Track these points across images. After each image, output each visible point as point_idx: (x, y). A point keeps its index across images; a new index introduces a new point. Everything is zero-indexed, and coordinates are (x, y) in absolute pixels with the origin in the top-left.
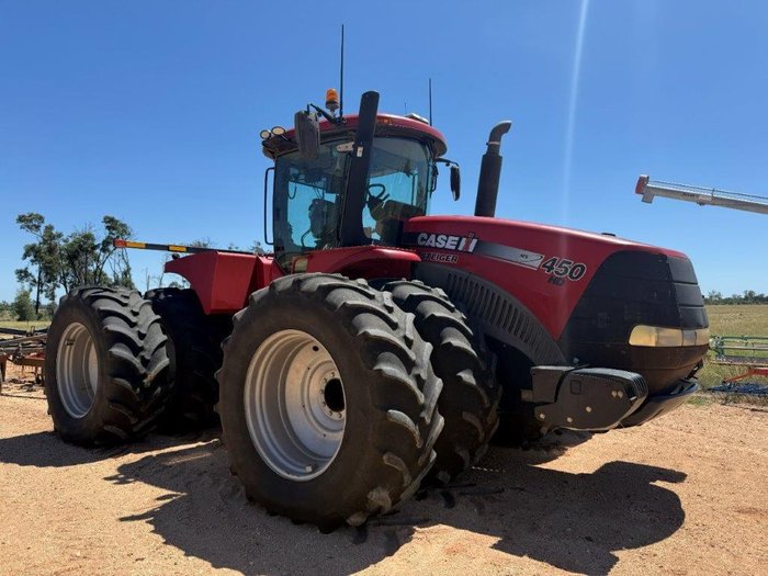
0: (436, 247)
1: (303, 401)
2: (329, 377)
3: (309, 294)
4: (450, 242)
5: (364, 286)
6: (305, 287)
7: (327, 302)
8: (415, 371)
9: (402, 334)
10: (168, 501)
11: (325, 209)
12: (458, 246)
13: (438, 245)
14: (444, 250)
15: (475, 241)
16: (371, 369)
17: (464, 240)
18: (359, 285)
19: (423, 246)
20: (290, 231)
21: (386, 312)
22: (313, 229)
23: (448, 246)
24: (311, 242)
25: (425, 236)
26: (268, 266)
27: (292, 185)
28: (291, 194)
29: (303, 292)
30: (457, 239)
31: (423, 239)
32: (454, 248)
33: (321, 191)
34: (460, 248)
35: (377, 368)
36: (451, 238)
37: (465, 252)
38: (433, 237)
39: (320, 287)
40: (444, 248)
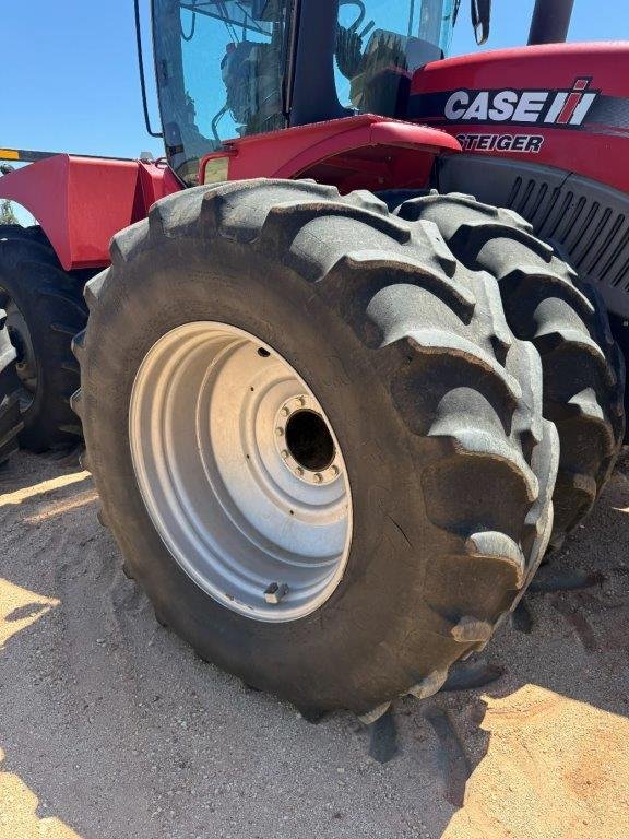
0: (489, 121)
1: (244, 446)
2: (294, 406)
3: (245, 233)
4: (524, 107)
5: (379, 207)
6: (234, 216)
7: (293, 255)
8: (519, 423)
9: (486, 333)
10: (35, 617)
11: (252, 57)
12: (543, 113)
13: (495, 116)
14: (510, 125)
15: (589, 98)
16: (424, 432)
17: (561, 97)
18: (367, 205)
19: (460, 121)
20: (190, 110)
21: (440, 275)
22: (232, 103)
23: (520, 116)
24: (229, 130)
25: (463, 97)
26: (157, 180)
27: (185, 15)
28: (187, 32)
29: (231, 230)
30: (543, 96)
31: (458, 106)
32: (533, 118)
33: (239, 30)
34: (550, 118)
35: (437, 430)
36: (527, 96)
37: (563, 126)
38: (483, 97)
39: (273, 216)
40: (509, 122)
